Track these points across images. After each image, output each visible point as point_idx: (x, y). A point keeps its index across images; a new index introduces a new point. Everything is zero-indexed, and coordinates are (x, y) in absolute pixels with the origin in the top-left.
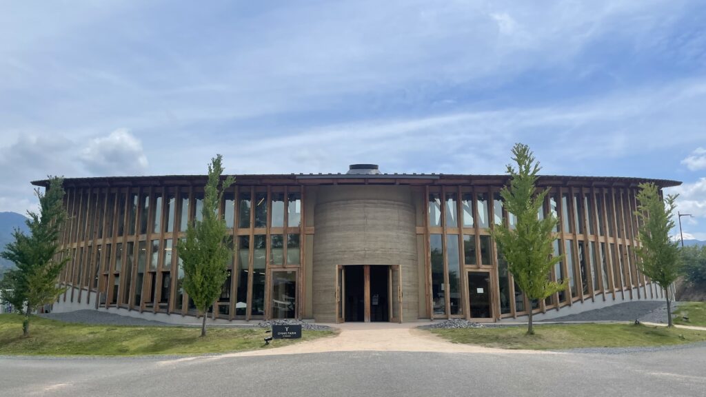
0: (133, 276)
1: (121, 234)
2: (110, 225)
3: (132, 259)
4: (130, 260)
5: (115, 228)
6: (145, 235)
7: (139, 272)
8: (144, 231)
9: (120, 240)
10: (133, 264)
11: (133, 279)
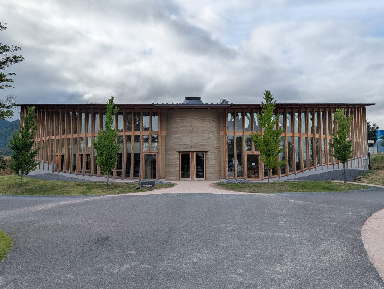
0: (71, 156)
1: (64, 134)
2: (57, 128)
3: (70, 147)
4: (69, 148)
5: (61, 130)
6: (76, 135)
7: (74, 154)
8: (76, 132)
9: (63, 137)
10: (71, 150)
11: (71, 158)
